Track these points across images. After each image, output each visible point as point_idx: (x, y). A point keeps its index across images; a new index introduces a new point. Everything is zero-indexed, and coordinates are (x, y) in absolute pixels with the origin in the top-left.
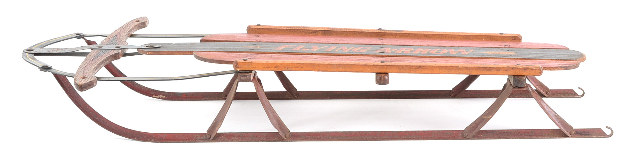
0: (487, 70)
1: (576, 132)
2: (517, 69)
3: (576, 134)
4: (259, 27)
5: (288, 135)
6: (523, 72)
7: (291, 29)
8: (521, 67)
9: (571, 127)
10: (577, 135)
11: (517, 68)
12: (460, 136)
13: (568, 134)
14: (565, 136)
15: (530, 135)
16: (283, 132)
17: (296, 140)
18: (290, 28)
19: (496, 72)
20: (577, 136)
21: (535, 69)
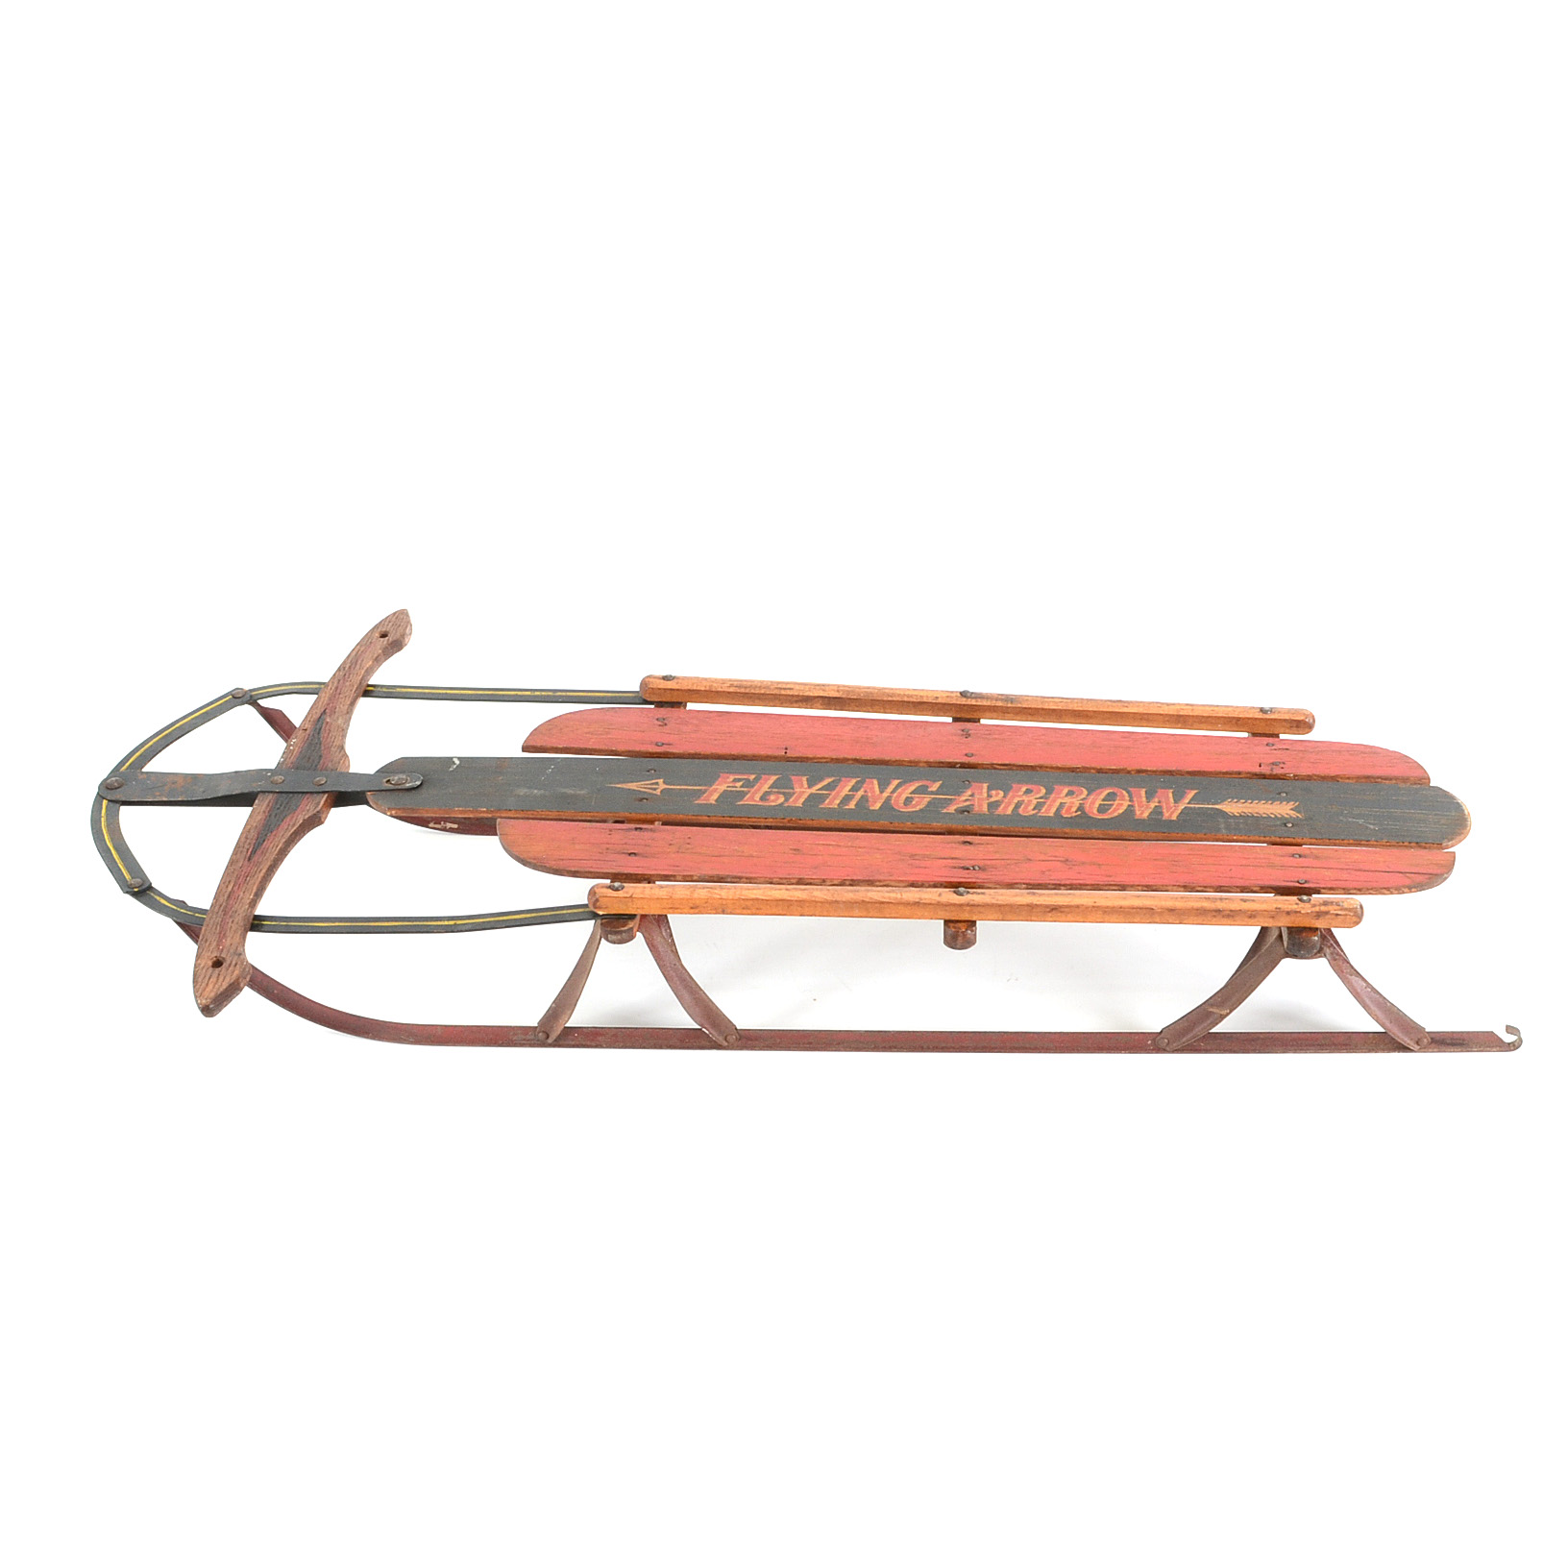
0: (1223, 917)
1: (1432, 1039)
2: (1298, 914)
3: (1432, 1042)
4: (670, 685)
5: (732, 1038)
6: (1313, 921)
7: (747, 691)
8: (1309, 908)
9: (1419, 1029)
10: (1433, 1045)
11: (1300, 912)
12: (1149, 1045)
13: (1412, 1045)
14: (1403, 1048)
15: (1318, 1045)
16: (720, 1032)
17: (752, 1048)
18: (746, 688)
19: (1246, 919)
20: (1435, 1048)
21: (1346, 915)
